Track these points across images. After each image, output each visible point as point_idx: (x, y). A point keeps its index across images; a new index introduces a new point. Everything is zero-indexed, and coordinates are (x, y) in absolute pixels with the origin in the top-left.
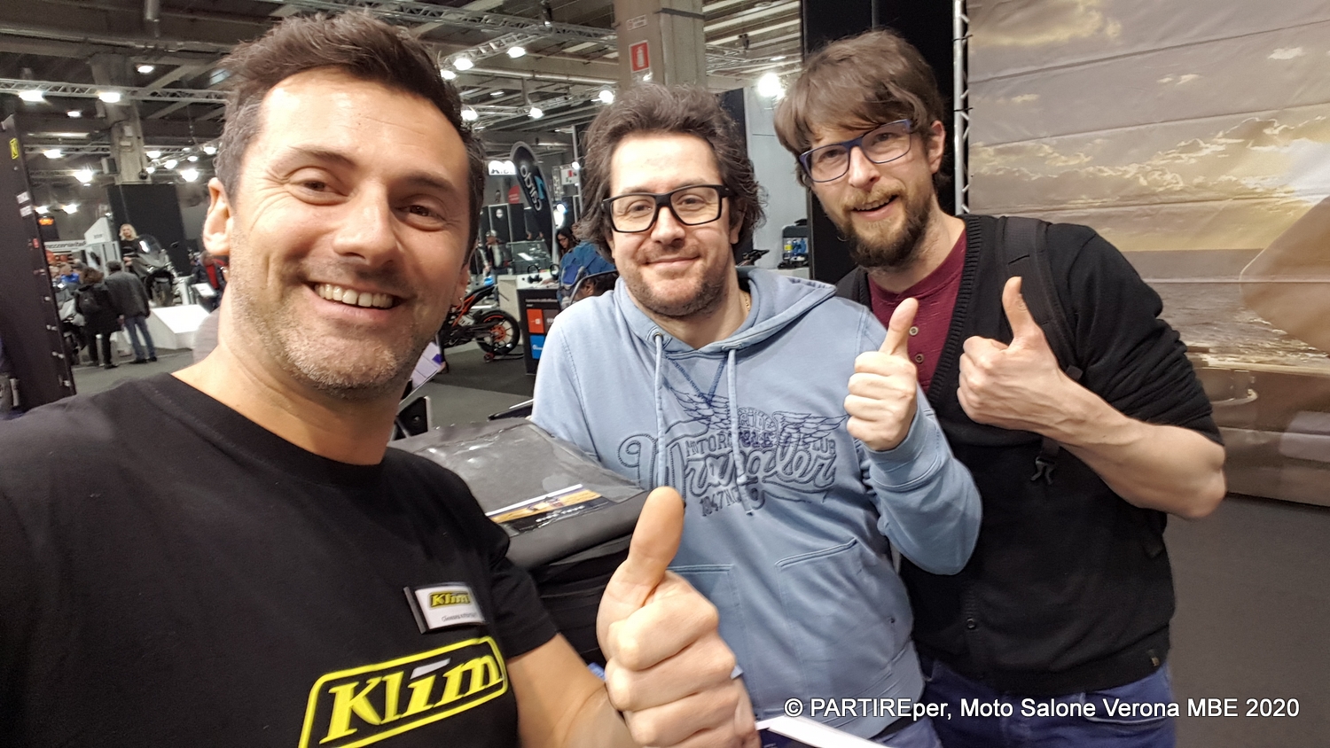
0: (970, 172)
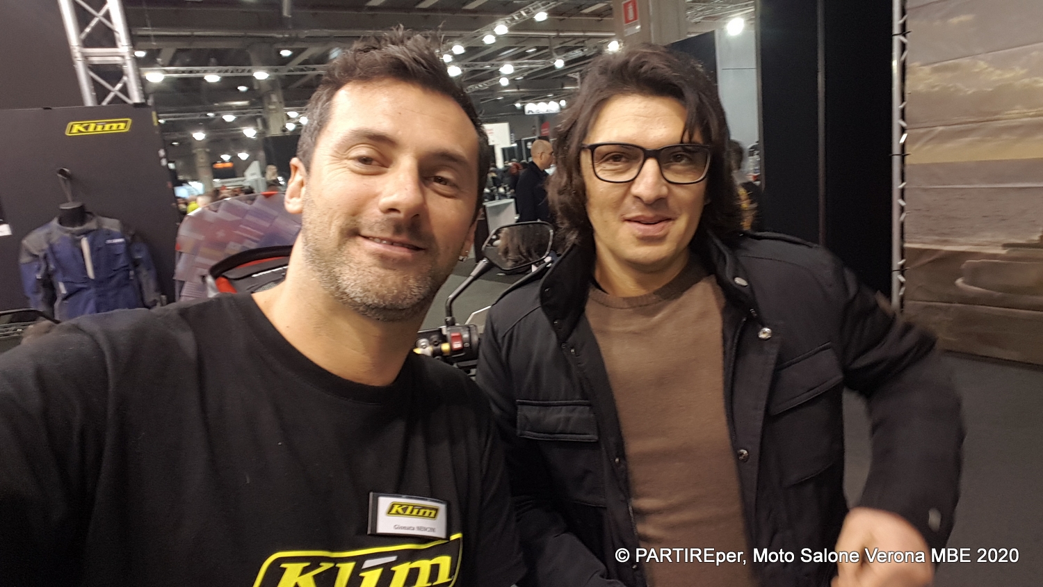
0: (908, 90)
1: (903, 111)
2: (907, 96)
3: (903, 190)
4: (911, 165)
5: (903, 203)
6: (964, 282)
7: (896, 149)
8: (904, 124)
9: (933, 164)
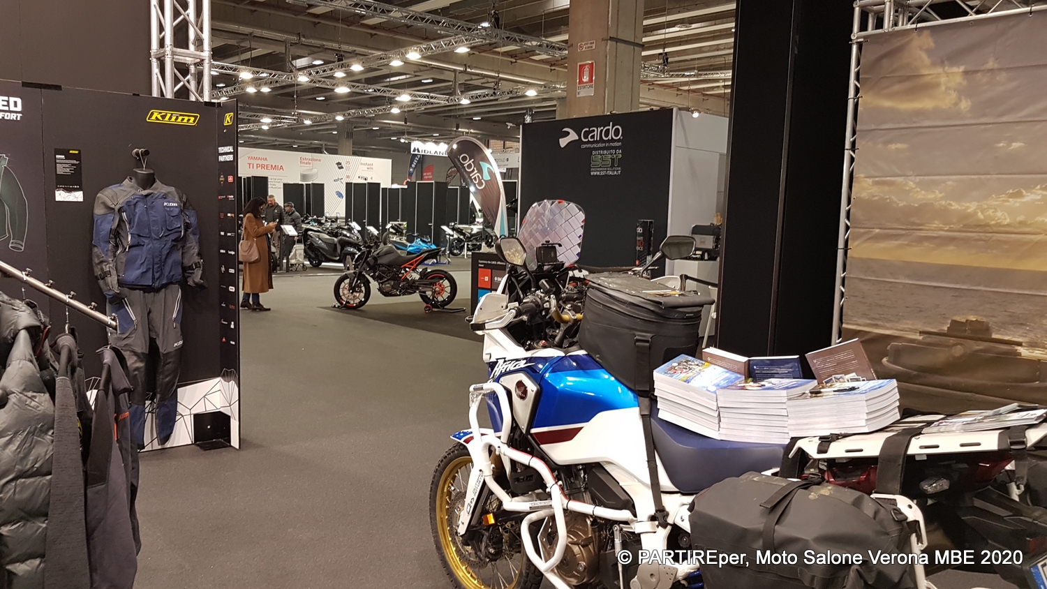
0: (853, 196)
1: (848, 212)
2: (852, 199)
3: (844, 279)
4: (852, 257)
5: (844, 290)
6: (887, 361)
7: (841, 244)
8: (849, 224)
9: (871, 259)
